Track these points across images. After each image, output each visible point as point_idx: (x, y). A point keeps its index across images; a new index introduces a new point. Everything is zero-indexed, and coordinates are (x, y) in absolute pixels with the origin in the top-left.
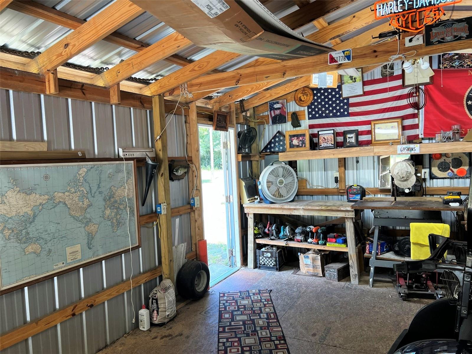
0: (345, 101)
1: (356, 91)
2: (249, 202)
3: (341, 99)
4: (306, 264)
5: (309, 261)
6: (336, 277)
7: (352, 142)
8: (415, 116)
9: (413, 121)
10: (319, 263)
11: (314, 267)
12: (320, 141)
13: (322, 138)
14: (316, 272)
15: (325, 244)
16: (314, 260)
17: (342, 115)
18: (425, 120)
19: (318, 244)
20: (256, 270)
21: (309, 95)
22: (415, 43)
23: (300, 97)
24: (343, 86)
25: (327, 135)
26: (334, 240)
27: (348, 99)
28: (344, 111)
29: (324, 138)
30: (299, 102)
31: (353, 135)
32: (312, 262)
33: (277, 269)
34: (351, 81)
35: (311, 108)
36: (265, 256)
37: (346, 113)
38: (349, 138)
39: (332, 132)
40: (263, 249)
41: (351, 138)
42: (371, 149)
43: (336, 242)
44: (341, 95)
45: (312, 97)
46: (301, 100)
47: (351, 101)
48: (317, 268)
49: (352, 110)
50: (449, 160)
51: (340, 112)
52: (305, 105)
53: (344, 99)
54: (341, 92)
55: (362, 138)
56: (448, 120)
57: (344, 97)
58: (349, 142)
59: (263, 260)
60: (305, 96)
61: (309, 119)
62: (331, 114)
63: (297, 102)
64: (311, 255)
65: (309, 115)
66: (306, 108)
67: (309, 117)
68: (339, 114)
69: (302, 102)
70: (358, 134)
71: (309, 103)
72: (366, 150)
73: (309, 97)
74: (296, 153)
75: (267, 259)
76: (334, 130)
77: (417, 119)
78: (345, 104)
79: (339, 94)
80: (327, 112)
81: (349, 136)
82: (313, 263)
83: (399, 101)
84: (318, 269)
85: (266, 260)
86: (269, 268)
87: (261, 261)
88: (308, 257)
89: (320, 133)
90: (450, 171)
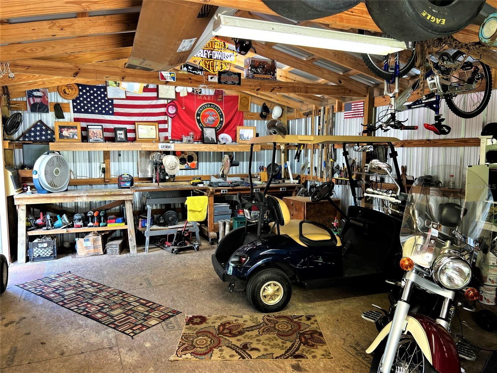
0: (110, 101)
1: (120, 95)
2: (17, 193)
3: (106, 98)
4: (86, 247)
5: (89, 244)
6: (118, 252)
7: (122, 138)
8: (165, 122)
9: (164, 126)
10: (100, 243)
11: (95, 247)
12: (90, 134)
13: (92, 132)
14: (96, 251)
15: (106, 225)
16: (95, 241)
17: (107, 113)
18: (172, 126)
19: (99, 226)
20: (29, 263)
21: (74, 89)
22: (213, 80)
23: (64, 90)
24: (108, 87)
25: (95, 130)
26: (114, 220)
27: (112, 100)
28: (109, 110)
29: (93, 132)
30: (64, 94)
31: (122, 132)
32: (92, 243)
33: (55, 257)
34: (115, 85)
35: (76, 102)
36: (39, 247)
37: (111, 112)
38: (119, 134)
39: (101, 127)
40: (36, 241)
41: (121, 135)
42: (139, 144)
43: (116, 222)
44: (106, 96)
45: (77, 92)
46: (65, 93)
47: (115, 102)
48: (97, 248)
49: (116, 110)
50: (186, 157)
51: (105, 110)
52: (69, 98)
53: (109, 99)
54: (106, 93)
55: (130, 135)
56: (186, 128)
57: (109, 97)
58: (119, 137)
59: (37, 252)
60: (70, 90)
61: (74, 112)
62: (97, 111)
63: (61, 94)
64: (91, 237)
65: (73, 108)
66: (71, 101)
67: (74, 110)
68: (104, 112)
69: (66, 95)
70: (126, 131)
71: (74, 97)
72: (135, 145)
73: (74, 91)
74: (69, 143)
75: (43, 249)
76: (102, 126)
77: (167, 125)
78: (110, 104)
79: (104, 94)
80: (93, 108)
81: (118, 132)
82: (94, 244)
83: (154, 109)
84: (99, 249)
85: (41, 251)
86: (46, 258)
87: (35, 253)
88: (88, 240)
89: (89, 127)
90: (186, 164)
